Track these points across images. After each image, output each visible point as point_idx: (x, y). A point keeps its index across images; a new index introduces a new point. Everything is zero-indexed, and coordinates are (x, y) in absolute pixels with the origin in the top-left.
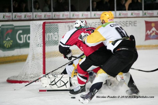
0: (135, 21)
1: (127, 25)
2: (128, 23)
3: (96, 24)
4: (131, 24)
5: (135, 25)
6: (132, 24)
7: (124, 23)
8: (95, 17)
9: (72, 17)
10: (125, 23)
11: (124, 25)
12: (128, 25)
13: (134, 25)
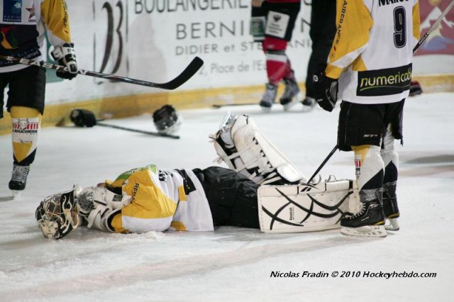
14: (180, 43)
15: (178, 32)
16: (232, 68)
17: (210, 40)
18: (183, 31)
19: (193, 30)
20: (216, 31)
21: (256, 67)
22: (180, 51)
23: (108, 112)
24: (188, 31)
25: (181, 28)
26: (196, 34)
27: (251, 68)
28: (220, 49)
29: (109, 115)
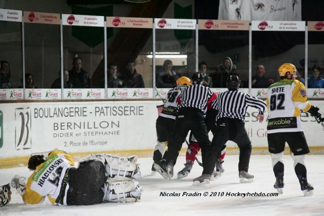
0: (140, 107)
1: (126, 113)
2: (128, 109)
3: (72, 110)
4: (133, 111)
5: (141, 112)
6: (135, 111)
7: (120, 109)
8: (69, 98)
9: (27, 98)
10: (123, 110)
11: (120, 113)
12: (128, 113)
13: (138, 114)
14: (55, 132)
15: (54, 126)
16: (79, 144)
17: (70, 131)
18: (57, 126)
19: (61, 126)
20: (72, 127)
21: (91, 143)
22: (55, 135)
23: (22, 163)
24: (59, 126)
25: (56, 125)
26: (63, 128)
27: (88, 144)
28: (74, 135)
29: (22, 165)
